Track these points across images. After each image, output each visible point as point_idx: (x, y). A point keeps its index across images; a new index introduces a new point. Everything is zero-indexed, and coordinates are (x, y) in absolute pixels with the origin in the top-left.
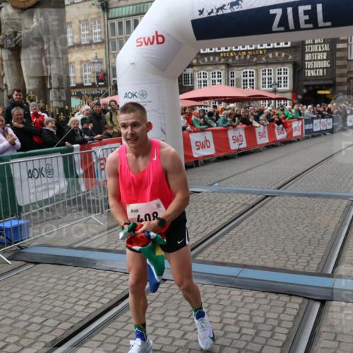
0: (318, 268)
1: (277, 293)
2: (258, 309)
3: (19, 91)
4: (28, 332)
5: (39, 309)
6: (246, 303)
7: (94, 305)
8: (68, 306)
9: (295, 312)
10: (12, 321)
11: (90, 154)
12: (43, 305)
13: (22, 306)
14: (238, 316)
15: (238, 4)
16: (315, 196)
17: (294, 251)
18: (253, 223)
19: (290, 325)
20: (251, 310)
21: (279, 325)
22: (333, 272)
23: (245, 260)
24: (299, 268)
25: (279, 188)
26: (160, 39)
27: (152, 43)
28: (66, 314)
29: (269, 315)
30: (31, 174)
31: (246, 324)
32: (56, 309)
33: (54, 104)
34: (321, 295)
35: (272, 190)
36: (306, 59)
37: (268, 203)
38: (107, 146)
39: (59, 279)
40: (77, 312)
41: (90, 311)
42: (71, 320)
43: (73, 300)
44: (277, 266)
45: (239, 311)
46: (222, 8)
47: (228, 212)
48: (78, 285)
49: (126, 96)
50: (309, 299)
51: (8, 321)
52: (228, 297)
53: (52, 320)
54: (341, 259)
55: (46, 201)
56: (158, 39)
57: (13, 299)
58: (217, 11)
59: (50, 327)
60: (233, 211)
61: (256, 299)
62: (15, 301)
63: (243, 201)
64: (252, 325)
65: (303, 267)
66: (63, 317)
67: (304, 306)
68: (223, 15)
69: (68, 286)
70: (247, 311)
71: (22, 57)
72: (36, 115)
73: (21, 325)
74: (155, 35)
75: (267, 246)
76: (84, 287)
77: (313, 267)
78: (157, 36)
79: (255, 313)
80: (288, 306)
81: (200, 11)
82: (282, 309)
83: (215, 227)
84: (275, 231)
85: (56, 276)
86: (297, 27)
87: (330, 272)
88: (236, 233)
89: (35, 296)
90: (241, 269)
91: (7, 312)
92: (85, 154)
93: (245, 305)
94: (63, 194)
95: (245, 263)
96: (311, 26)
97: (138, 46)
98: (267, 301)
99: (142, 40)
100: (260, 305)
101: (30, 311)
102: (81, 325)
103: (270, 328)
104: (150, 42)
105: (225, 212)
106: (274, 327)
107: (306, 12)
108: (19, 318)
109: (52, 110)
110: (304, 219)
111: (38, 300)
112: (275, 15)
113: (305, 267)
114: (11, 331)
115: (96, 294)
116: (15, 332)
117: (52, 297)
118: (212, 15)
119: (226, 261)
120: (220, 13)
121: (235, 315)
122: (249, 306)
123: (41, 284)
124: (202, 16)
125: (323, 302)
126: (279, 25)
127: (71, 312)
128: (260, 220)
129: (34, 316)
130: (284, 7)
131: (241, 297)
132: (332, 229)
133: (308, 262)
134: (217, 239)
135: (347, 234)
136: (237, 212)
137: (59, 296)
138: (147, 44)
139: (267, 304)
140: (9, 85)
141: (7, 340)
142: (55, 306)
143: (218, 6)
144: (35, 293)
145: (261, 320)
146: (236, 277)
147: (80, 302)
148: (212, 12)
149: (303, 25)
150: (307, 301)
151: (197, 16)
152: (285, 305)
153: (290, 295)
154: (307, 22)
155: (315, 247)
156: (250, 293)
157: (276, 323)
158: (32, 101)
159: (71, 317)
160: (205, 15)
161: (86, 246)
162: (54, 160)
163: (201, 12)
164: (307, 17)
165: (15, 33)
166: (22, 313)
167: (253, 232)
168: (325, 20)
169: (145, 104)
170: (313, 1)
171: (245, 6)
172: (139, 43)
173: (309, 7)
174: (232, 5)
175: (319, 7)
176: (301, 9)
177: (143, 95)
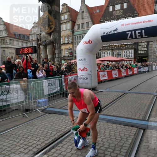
0: (143, 118)
1: (128, 126)
2: (122, 131)
3: (46, 58)
4: (47, 135)
5: (50, 128)
6: (118, 129)
7: (68, 127)
8: (59, 127)
9: (135, 133)
10: (42, 132)
11: (67, 78)
12: (52, 127)
13: (45, 127)
14: (115, 133)
15: (116, 31)
16: (142, 93)
17: (134, 112)
18: (120, 102)
19: (133, 137)
20: (120, 131)
21: (129, 137)
22: (148, 119)
23: (117, 115)
24: (136, 118)
25: (129, 91)
26: (91, 42)
28: (59, 130)
29: (126, 133)
30: (49, 85)
31: (118, 136)
32: (56, 129)
33: (57, 62)
34: (144, 127)
35: (127, 91)
36: (139, 47)
37: (125, 96)
38: (73, 76)
39: (57, 119)
40: (62, 130)
41: (66, 129)
42: (61, 132)
43: (61, 126)
44: (128, 117)
45: (115, 132)
46: (111, 32)
48: (63, 121)
49: (79, 60)
50: (139, 128)
51: (41, 132)
52: (111, 127)
53: (54, 132)
54: (151, 115)
55: (53, 93)
56: (90, 42)
57: (42, 125)
59: (54, 134)
61: (121, 128)
62: (43, 125)
63: (117, 94)
64: (120, 136)
65: (137, 118)
66: (58, 131)
67: (138, 131)
68: (111, 34)
69: (60, 121)
70: (118, 132)
71: (47, 48)
72: (51, 66)
73: (45, 133)
74: (89, 40)
75: (125, 110)
76: (64, 122)
77: (141, 118)
78: (90, 41)
79: (121, 132)
80: (132, 130)
82: (130, 131)
83: (107, 103)
84: (128, 105)
85: (56, 118)
86: (136, 38)
87: (147, 119)
88: (115, 105)
89: (49, 124)
90: (116, 117)
91: (40, 129)
92: (66, 79)
93: (117, 130)
94: (59, 91)
95: (118, 115)
96: (140, 37)
98: (125, 129)
100: (122, 130)
101: (47, 129)
102: (64, 134)
103: (126, 138)
104: (87, 43)
105: (111, 98)
106: (127, 138)
107: (139, 33)
108: (44, 131)
109: (56, 64)
110: (138, 101)
111: (50, 125)
112: (128, 34)
113: (138, 117)
114: (41, 135)
115: (69, 124)
116: (43, 135)
117: (55, 124)
118: (108, 34)
119: (111, 114)
120: (110, 33)
121: (114, 133)
122: (119, 130)
123: (51, 120)
124: (104, 35)
125: (144, 130)
126: (130, 37)
127: (60, 130)
128: (123, 101)
129: (49, 130)
130: (131, 31)
131: (116, 127)
132: (147, 105)
133: (139, 116)
134: (108, 107)
135: (153, 107)
136: (115, 98)
137: (57, 124)
138: (86, 44)
139: (125, 130)
140: (43, 57)
141: (40, 138)
142: (55, 128)
143: (110, 31)
144: (49, 123)
145: (123, 135)
146: (114, 120)
147: (63, 127)
149: (138, 37)
150: (139, 129)
151: (103, 35)
152: (131, 130)
153: (133, 127)
154: (139, 36)
155: (142, 111)
156: (119, 126)
157: (128, 136)
158: (50, 62)
159: (60, 131)
160: (105, 34)
161: (65, 108)
162: (56, 80)
163: (104, 33)
164: (139, 34)
165: (45, 41)
166: (45, 129)
167: (120, 105)
168: (145, 35)
169: (85, 62)
170: (141, 29)
171: (118, 31)
172: (84, 43)
173: (140, 31)
174: (114, 31)
175: (143, 31)
176: (137, 32)
177: (85, 60)
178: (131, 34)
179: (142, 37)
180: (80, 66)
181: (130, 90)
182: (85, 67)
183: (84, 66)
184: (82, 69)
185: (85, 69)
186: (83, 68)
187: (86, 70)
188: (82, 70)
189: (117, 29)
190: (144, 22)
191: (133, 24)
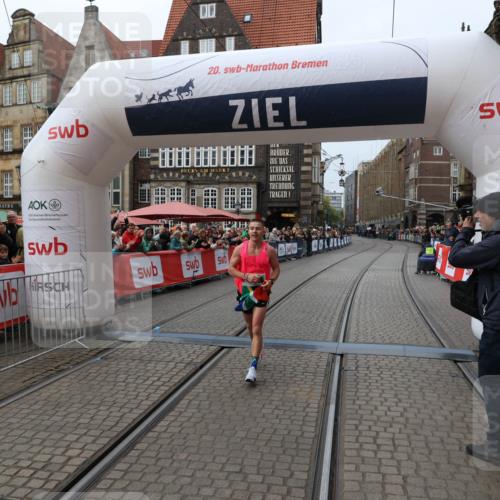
15: (188, 91)
18: (197, 402)
25: (237, 335)
26: (82, 131)
27: (70, 136)
35: (230, 337)
37: (223, 361)
46: (167, 94)
47: (163, 379)
49: (32, 206)
56: (79, 130)
58: (161, 98)
60: (171, 379)
63: (189, 356)
68: (168, 104)
74: (74, 123)
78: (78, 126)
81: (137, 96)
83: (136, 414)
84: (229, 421)
86: (264, 126)
88: (168, 426)
96: (281, 124)
97: (50, 138)
99: (57, 131)
104: (67, 134)
105: (158, 380)
107: (275, 106)
110: (272, 391)
118: (154, 102)
120: (164, 100)
124: (139, 104)
128: (208, 397)
130: (247, 97)
132: (313, 412)
135: (336, 420)
138: (63, 136)
143: (162, 91)
148: (153, 98)
149: (271, 123)
151: (134, 104)
154: (276, 119)
160: (144, 102)
163: (139, 98)
164: (277, 113)
167: (195, 424)
168: (299, 118)
169: (58, 218)
170: (284, 93)
171: (197, 93)
172: (53, 135)
173: (279, 100)
174: (181, 90)
175: (292, 101)
176: (269, 101)
177: (55, 205)
178: (248, 109)
179: (288, 126)
180: (33, 231)
181: (240, 333)
182: (56, 239)
183: (53, 234)
184: (43, 246)
185: (57, 244)
186: (46, 239)
187: (61, 249)
188: (44, 250)
189: (190, 84)
190: (295, 65)
191: (252, 68)
